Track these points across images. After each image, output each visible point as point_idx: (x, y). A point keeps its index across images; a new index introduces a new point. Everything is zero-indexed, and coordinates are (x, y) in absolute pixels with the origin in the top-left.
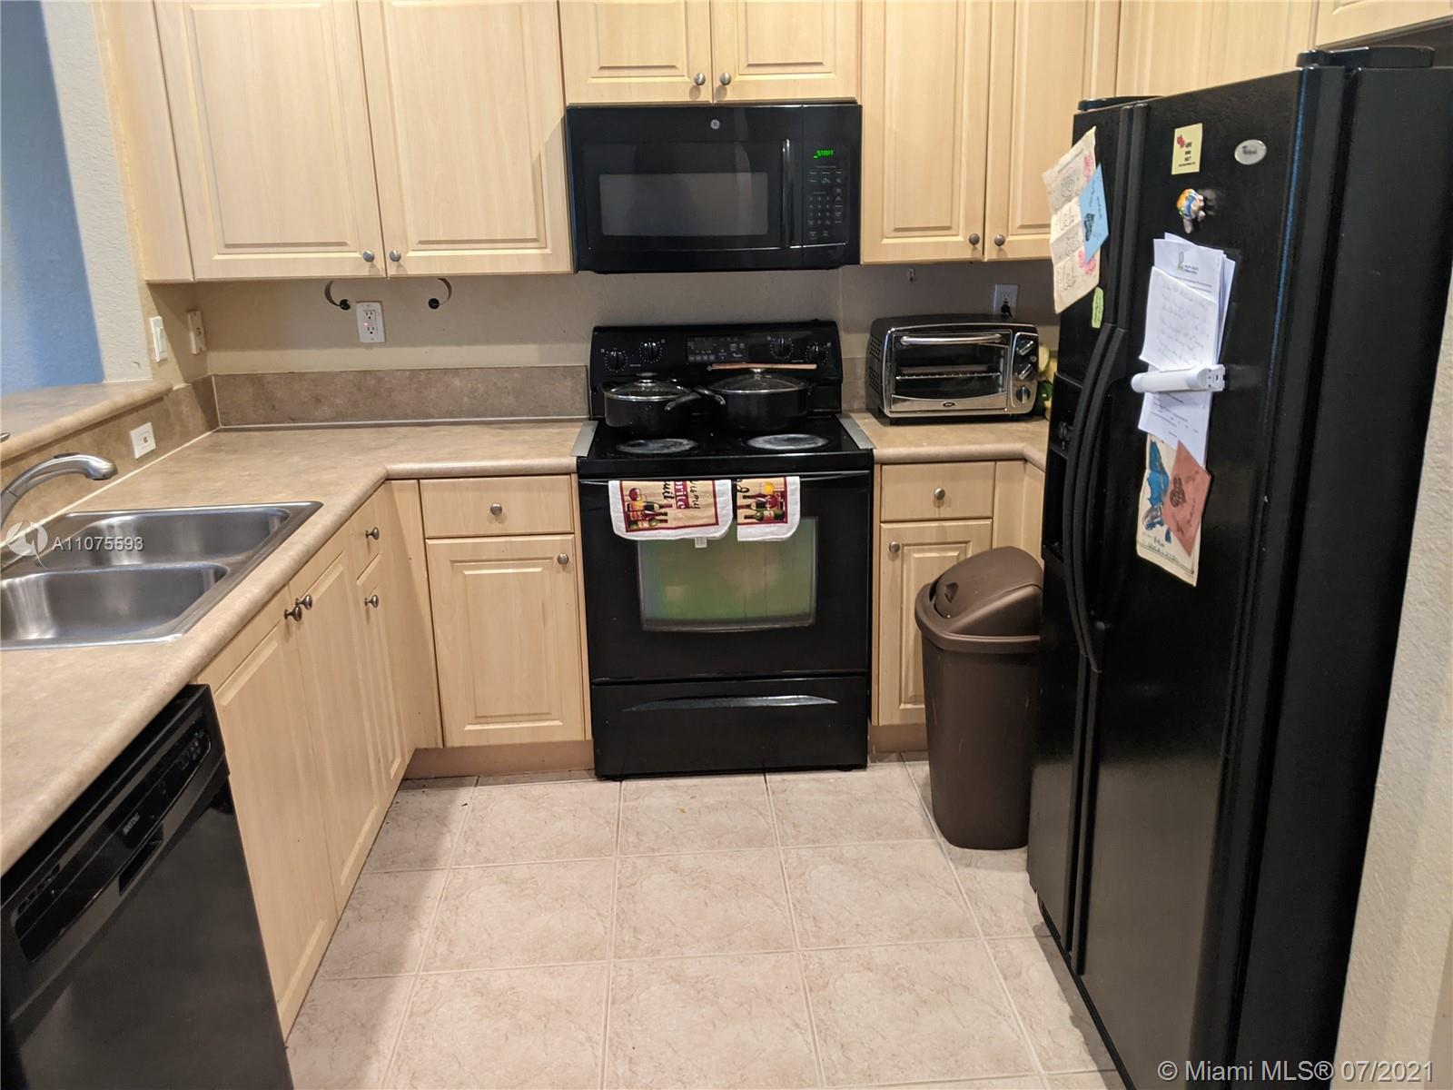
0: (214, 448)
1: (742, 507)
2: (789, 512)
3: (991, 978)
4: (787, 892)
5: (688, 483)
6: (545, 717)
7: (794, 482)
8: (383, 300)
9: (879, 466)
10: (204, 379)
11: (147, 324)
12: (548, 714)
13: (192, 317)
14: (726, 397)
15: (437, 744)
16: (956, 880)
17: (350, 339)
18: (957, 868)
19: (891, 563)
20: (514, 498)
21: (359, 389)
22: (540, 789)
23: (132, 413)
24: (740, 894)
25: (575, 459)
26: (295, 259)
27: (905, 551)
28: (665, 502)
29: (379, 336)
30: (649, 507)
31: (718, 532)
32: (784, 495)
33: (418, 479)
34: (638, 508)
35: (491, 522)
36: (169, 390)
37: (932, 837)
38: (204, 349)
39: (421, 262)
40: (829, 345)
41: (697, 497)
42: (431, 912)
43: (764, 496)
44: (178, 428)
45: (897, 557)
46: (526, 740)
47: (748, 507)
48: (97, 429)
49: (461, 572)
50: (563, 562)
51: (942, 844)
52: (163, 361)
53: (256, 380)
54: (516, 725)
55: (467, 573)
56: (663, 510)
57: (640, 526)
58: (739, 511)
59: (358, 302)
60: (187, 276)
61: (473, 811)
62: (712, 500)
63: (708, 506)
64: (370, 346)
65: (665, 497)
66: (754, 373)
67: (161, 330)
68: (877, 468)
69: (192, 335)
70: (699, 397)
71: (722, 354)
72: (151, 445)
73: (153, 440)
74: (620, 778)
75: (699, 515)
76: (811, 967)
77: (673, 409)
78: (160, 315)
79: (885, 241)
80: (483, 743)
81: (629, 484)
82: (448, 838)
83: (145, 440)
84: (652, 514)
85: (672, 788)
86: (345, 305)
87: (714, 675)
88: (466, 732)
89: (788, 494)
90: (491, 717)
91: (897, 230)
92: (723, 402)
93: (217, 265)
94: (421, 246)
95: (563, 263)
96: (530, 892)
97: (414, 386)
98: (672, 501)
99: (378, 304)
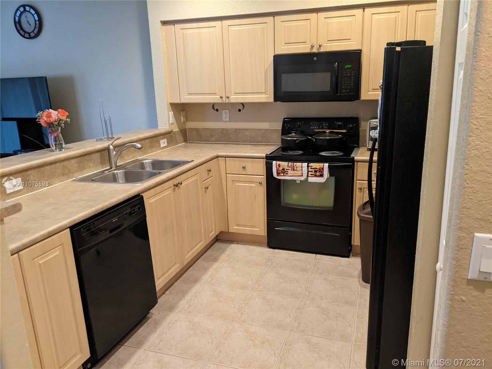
0: (185, 147)
1: (310, 171)
2: (324, 174)
3: (353, 317)
4: (306, 284)
5: (295, 163)
6: (254, 227)
7: (326, 165)
8: (229, 109)
9: (356, 162)
10: (185, 129)
11: (169, 114)
12: (255, 226)
13: (182, 113)
14: (316, 139)
15: (226, 230)
16: (358, 291)
17: (220, 120)
18: (361, 288)
19: (359, 193)
20: (249, 164)
21: (222, 133)
22: (252, 248)
23: (161, 136)
24: (292, 282)
25: (265, 155)
26: (204, 98)
27: (365, 190)
28: (288, 168)
29: (228, 119)
30: (283, 169)
31: (303, 178)
32: (323, 169)
33: (225, 157)
34: (280, 170)
35: (243, 171)
36: (172, 131)
37: (358, 279)
38: (185, 121)
39: (235, 98)
40: (355, 125)
41: (297, 167)
42: (211, 272)
43: (317, 169)
44: (174, 141)
45: (362, 192)
46: (249, 233)
47: (312, 171)
48: (150, 139)
49: (235, 184)
50: (260, 183)
51: (360, 281)
52: (172, 124)
53: (197, 130)
54: (247, 228)
55: (236, 184)
56: (287, 171)
57: (281, 175)
58: (309, 173)
59: (223, 110)
60: (178, 101)
61: (232, 250)
62: (301, 169)
63: (300, 170)
64: (225, 122)
65: (288, 167)
66: (327, 132)
67: (172, 115)
68: (356, 163)
69: (182, 117)
70: (306, 139)
71: (321, 127)
72: (166, 144)
73: (167, 143)
74: (274, 248)
75: (297, 173)
76: (302, 303)
77: (298, 142)
78: (173, 111)
79: (369, 93)
80: (238, 232)
81: (278, 162)
82: (223, 255)
83: (164, 143)
84: (284, 171)
85: (288, 253)
86: (217, 110)
87: (302, 222)
88: (234, 228)
89: (324, 168)
90: (240, 225)
91: (373, 89)
92: (314, 141)
93: (186, 99)
94: (235, 94)
95: (272, 100)
96: (237, 271)
97: (235, 133)
98: (290, 168)
99: (228, 110)
